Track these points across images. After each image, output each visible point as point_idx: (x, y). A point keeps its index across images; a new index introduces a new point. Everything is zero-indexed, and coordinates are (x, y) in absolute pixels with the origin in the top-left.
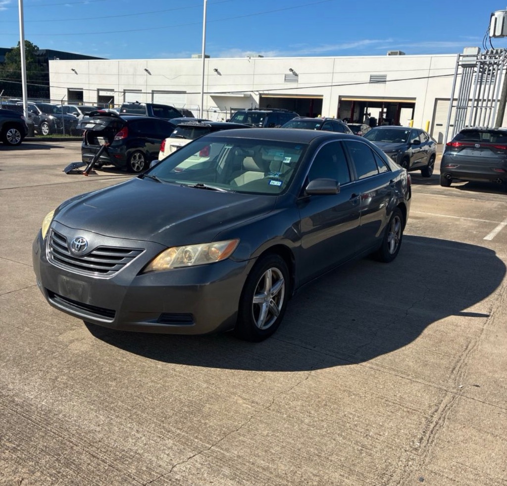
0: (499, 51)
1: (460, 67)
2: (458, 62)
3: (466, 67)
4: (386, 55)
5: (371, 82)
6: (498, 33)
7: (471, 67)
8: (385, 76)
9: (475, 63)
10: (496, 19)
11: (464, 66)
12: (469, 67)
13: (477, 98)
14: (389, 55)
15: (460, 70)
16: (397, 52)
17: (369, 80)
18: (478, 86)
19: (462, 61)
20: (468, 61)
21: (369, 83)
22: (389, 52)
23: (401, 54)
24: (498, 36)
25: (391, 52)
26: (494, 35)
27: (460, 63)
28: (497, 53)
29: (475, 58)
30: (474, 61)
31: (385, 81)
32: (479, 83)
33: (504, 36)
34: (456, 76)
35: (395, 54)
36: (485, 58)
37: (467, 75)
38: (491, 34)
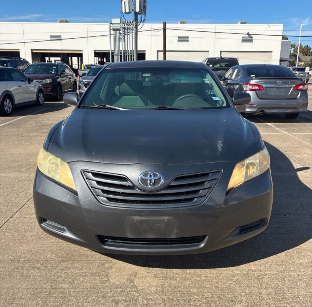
0: (131, 22)
1: (112, 30)
2: (110, 27)
3: (115, 31)
4: (57, 22)
5: (52, 40)
6: (127, 11)
7: (118, 31)
8: (60, 36)
9: (119, 28)
10: (125, 2)
11: (114, 30)
12: (117, 31)
13: (124, 49)
14: (59, 22)
15: (112, 32)
16: (64, 21)
17: (50, 38)
18: (124, 42)
19: (112, 27)
20: (116, 27)
21: (51, 40)
22: (59, 20)
23: (66, 22)
24: (127, 13)
25: (60, 21)
26: (125, 12)
27: (111, 28)
28: (130, 22)
29: (119, 25)
30: (119, 27)
31: (61, 39)
32: (124, 41)
33: (130, 13)
34: (111, 36)
35: (63, 22)
36: (124, 25)
37: (116, 35)
38: (124, 11)
